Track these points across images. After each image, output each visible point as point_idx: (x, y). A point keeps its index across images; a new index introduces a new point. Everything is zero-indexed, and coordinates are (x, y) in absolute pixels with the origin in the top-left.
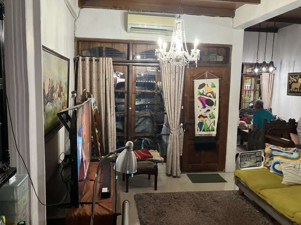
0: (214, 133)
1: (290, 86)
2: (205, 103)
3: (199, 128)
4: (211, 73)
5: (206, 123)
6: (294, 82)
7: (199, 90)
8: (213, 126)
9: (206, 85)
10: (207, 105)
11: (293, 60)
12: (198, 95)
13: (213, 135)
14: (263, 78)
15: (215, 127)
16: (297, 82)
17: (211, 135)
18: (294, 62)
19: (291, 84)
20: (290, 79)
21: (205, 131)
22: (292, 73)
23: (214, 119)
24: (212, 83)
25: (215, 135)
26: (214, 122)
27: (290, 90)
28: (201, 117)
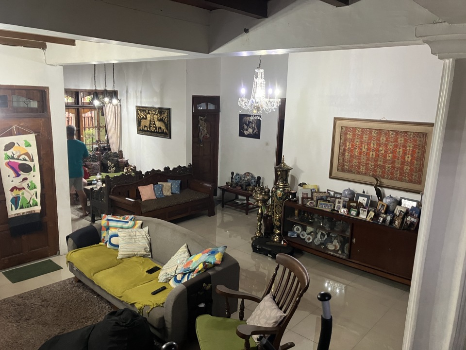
0: (38, 209)
1: (139, 123)
2: (17, 169)
3: (13, 206)
4: (22, 126)
5: (23, 197)
6: (143, 118)
7: (6, 152)
8: (35, 199)
9: (16, 145)
10: (21, 172)
11: (139, 90)
12: (5, 159)
13: (36, 212)
14: (107, 110)
15: (39, 201)
16: (146, 118)
17: (33, 212)
18: (141, 92)
19: (140, 120)
20: (138, 114)
21: (24, 207)
22: (139, 107)
23: (35, 190)
24: (25, 141)
25: (39, 212)
26: (36, 193)
27: (140, 128)
28: (15, 190)
